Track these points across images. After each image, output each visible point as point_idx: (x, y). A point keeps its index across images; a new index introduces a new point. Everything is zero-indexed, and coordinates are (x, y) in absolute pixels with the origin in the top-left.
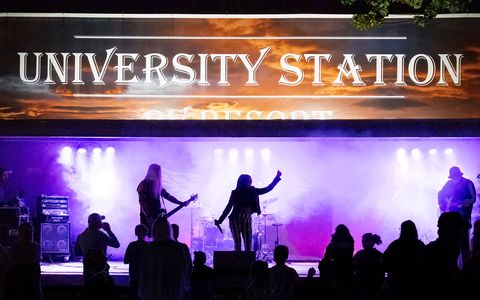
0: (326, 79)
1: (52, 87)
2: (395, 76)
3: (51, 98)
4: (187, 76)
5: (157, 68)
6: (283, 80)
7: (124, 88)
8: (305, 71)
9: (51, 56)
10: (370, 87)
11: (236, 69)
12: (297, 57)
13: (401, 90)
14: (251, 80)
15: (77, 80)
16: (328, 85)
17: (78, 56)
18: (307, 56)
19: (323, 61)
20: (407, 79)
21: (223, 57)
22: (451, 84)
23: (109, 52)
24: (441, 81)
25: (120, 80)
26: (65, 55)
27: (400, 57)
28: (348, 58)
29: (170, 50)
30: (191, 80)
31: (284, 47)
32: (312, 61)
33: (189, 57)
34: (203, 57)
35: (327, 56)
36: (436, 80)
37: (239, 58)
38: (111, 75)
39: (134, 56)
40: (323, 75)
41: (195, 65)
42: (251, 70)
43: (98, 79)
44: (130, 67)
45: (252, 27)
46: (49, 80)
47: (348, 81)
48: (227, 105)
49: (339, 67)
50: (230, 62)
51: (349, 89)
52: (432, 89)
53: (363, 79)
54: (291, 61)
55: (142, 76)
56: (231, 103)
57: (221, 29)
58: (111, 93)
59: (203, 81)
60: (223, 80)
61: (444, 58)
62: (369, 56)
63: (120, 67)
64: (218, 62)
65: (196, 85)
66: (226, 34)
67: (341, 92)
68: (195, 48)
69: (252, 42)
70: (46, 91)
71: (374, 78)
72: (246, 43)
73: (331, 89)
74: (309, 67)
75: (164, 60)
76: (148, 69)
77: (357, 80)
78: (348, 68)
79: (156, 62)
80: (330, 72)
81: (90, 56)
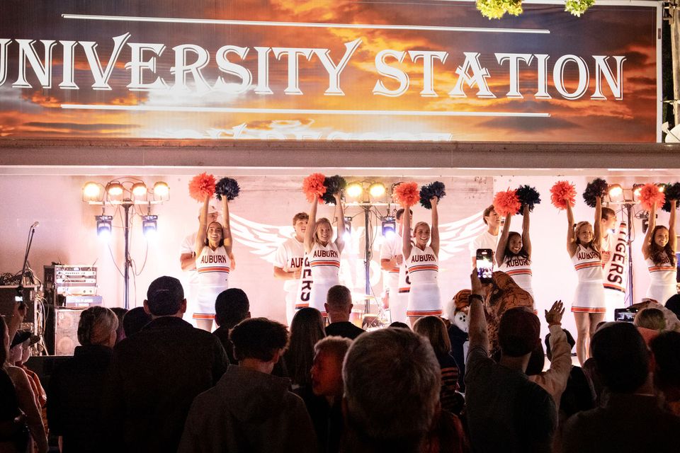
0: (440, 87)
1: (25, 92)
2: (536, 86)
3: (25, 110)
4: (238, 80)
5: (192, 67)
6: (379, 88)
7: (142, 96)
8: (411, 75)
9: (25, 45)
10: (501, 100)
11: (311, 71)
12: (399, 55)
13: (544, 106)
14: (334, 88)
15: (68, 82)
16: (443, 96)
17: (68, 46)
18: (413, 54)
19: (436, 62)
20: (551, 89)
21: (292, 53)
22: (611, 97)
23: (118, 41)
24: (597, 94)
25: (135, 84)
26: (47, 44)
27: (542, 59)
28: (471, 58)
29: (212, 40)
30: (246, 86)
31: (380, 40)
32: (420, 61)
33: (242, 52)
34: (262, 52)
35: (442, 55)
36: (589, 92)
37: (315, 55)
38: (121, 76)
39: (158, 48)
40: (437, 82)
41: (251, 63)
42: (333, 71)
43: (101, 82)
44: (151, 65)
45: (333, 9)
46: (21, 81)
47: (472, 91)
48: (298, 123)
49: (458, 71)
50: (302, 60)
51: (473, 102)
52: (585, 104)
53: (492, 89)
54: (390, 60)
55: (170, 78)
56: (304, 120)
57: (287, 12)
58: (122, 102)
59: (263, 87)
60: (293, 87)
61: (600, 60)
62: (499, 56)
63: (135, 65)
64: (285, 59)
65: (252, 94)
66: (295, 19)
67: (462, 107)
68: (250, 38)
69: (334, 32)
70: (16, 99)
71: (507, 88)
72: (326, 33)
73: (447, 101)
74: (416, 69)
75: (203, 54)
76: (179, 68)
77: (484, 91)
78: (470, 72)
79: (191, 58)
80: (446, 76)
81: (88, 46)
